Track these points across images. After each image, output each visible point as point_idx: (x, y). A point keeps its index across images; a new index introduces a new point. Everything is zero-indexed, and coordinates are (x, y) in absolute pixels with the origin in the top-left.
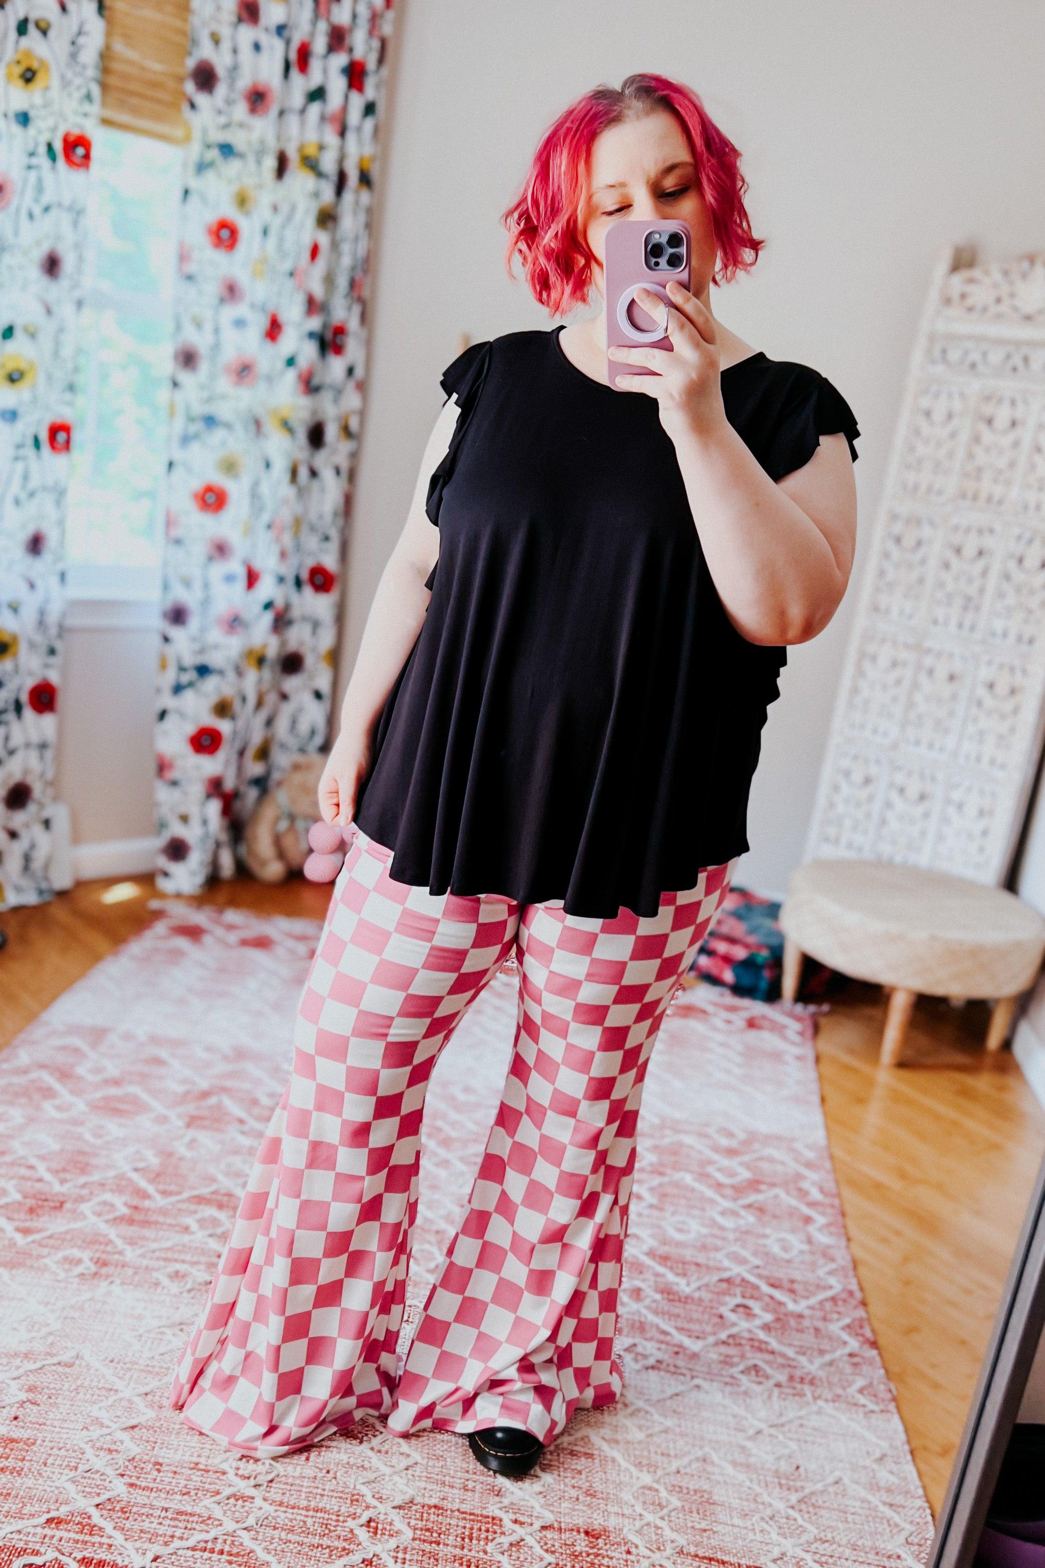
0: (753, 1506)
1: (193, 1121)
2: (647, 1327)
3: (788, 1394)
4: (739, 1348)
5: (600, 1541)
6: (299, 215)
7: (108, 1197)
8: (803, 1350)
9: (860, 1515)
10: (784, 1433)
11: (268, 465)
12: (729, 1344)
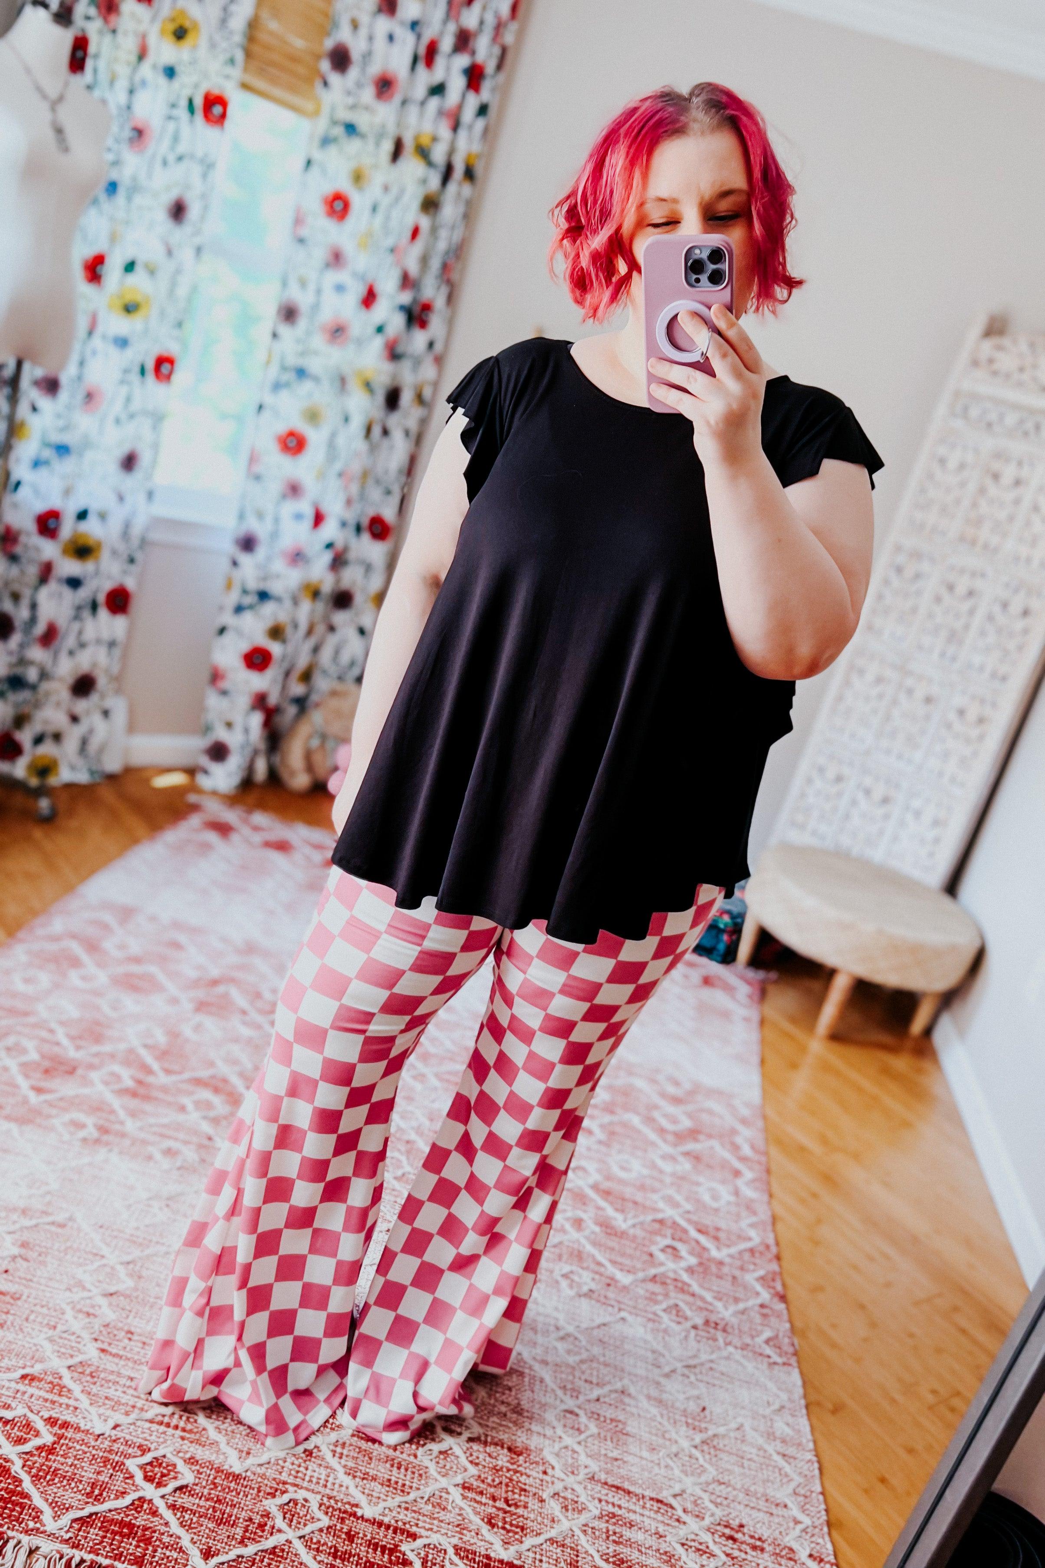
0: (661, 1441)
1: (201, 1006)
2: (585, 1256)
3: (702, 1337)
4: (665, 1287)
5: (521, 1458)
6: (406, 198)
7: (116, 1068)
8: (720, 1296)
9: (754, 1462)
10: (695, 1374)
11: (347, 419)
12: (656, 1282)
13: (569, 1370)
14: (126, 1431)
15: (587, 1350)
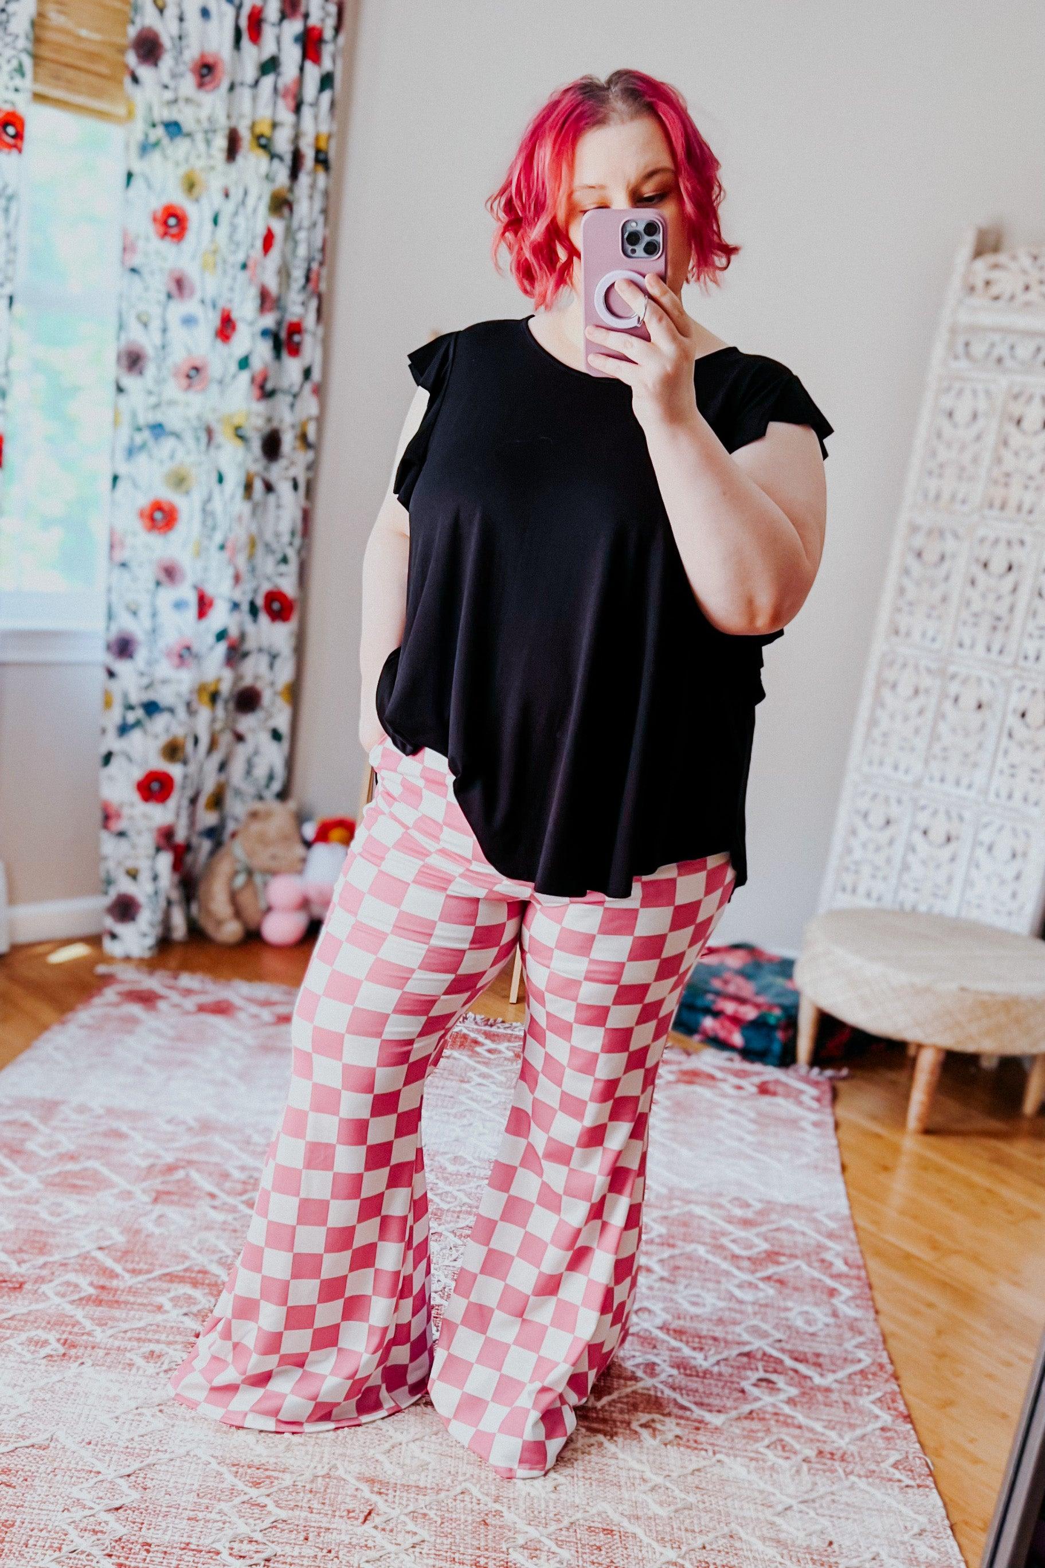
1: (159, 1197)
3: (818, 1470)
4: (763, 1422)
6: (251, 201)
7: (71, 1277)
8: (833, 1423)
10: (815, 1509)
11: (221, 479)
12: (753, 1419)
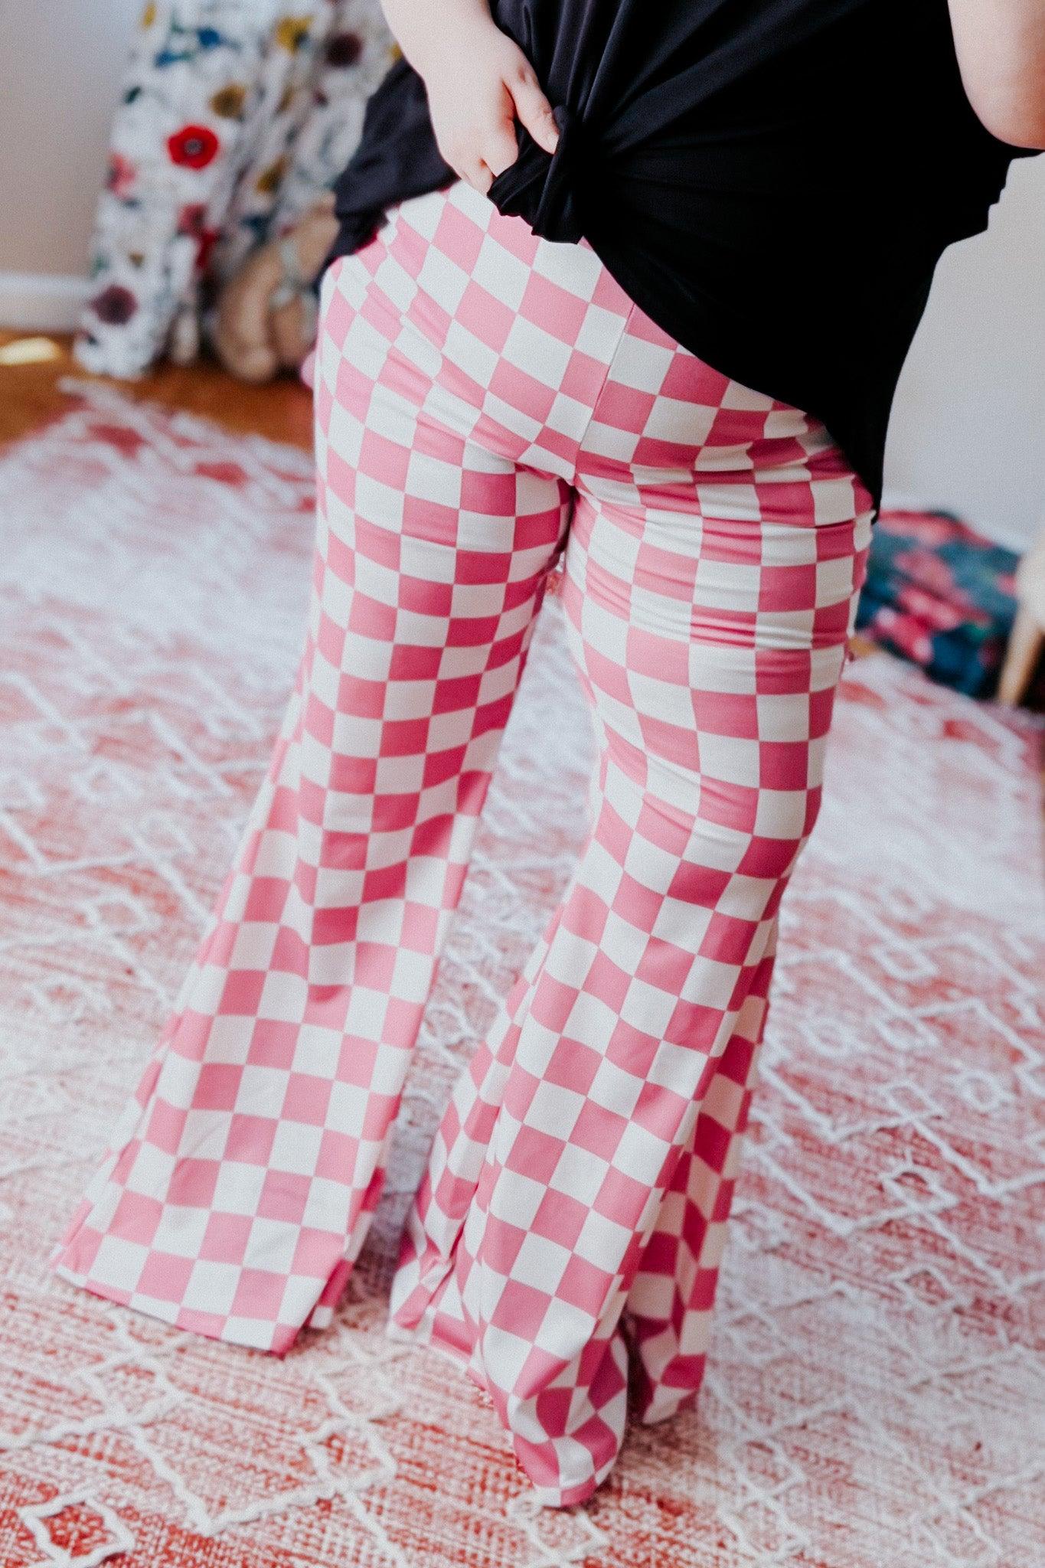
0: (910, 1497)
1: (103, 745)
2: (770, 1186)
3: (971, 1327)
4: (905, 1242)
5: (680, 1520)
8: (998, 1258)
10: (962, 1388)
12: (890, 1234)
13: (755, 1376)
14: (16, 1460)
15: (783, 1344)
